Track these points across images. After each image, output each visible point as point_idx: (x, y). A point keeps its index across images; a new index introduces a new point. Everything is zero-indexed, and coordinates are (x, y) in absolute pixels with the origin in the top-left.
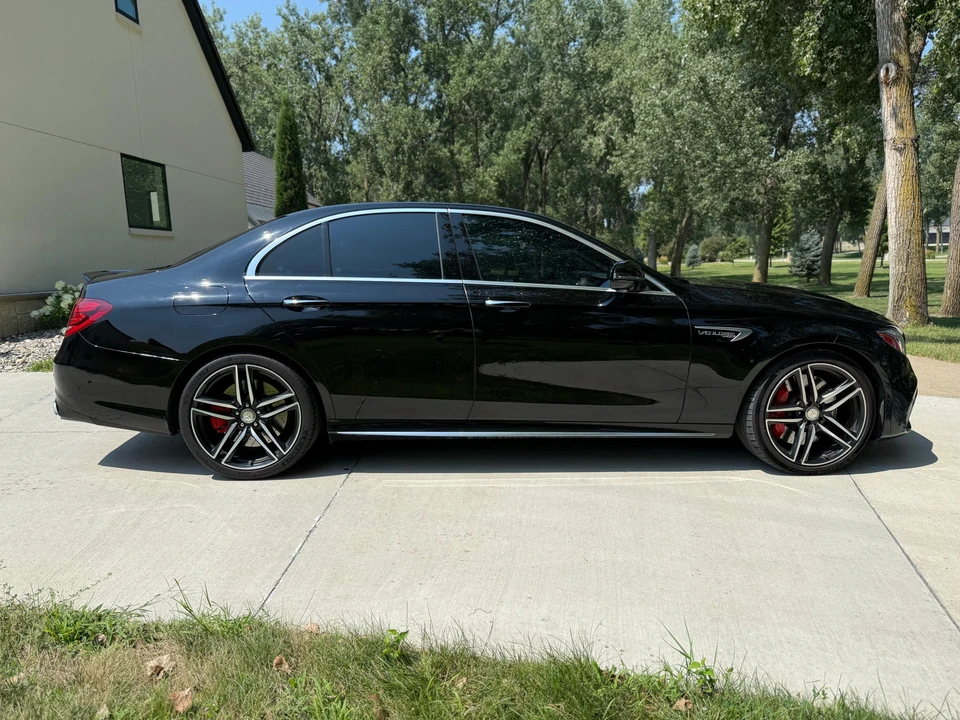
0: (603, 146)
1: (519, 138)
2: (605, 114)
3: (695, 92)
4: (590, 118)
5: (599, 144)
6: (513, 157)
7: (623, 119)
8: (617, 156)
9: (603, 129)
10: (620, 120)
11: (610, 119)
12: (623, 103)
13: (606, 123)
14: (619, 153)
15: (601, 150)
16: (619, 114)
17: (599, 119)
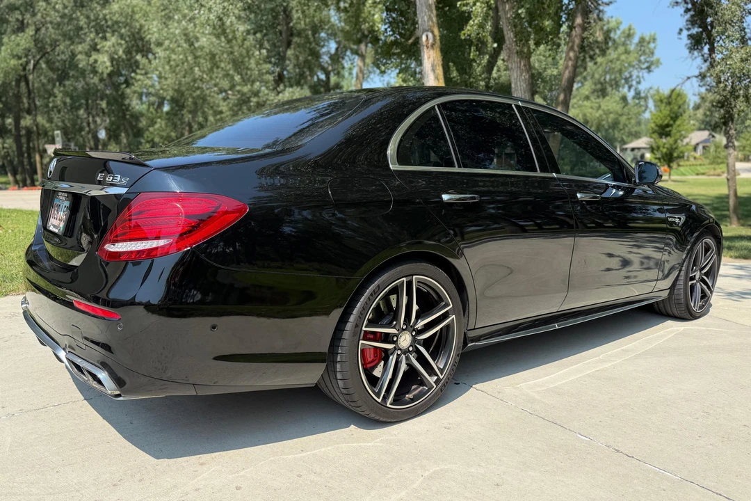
0: (108, 64)
1: (18, 45)
2: (108, 35)
3: (214, 28)
4: (92, 36)
5: (105, 62)
6: (13, 62)
7: (126, 42)
8: (141, 74)
9: (106, 48)
10: (123, 42)
11: (113, 39)
12: (125, 27)
13: (108, 44)
14: (143, 72)
15: (107, 68)
16: (122, 37)
17: (102, 38)
